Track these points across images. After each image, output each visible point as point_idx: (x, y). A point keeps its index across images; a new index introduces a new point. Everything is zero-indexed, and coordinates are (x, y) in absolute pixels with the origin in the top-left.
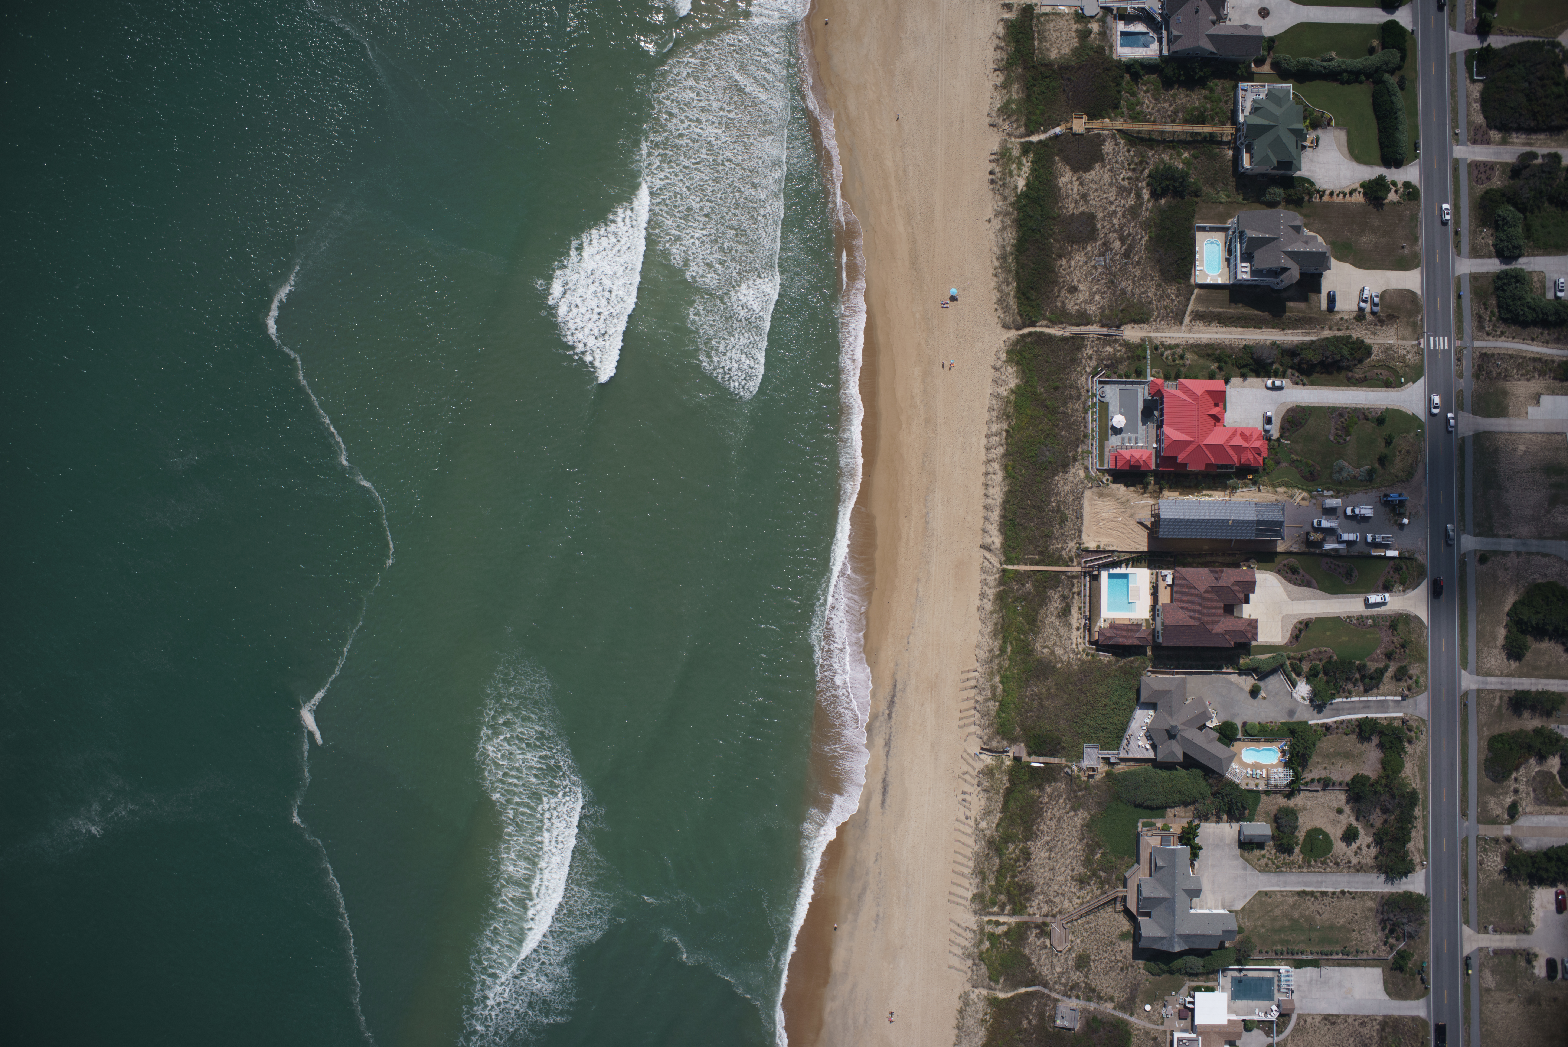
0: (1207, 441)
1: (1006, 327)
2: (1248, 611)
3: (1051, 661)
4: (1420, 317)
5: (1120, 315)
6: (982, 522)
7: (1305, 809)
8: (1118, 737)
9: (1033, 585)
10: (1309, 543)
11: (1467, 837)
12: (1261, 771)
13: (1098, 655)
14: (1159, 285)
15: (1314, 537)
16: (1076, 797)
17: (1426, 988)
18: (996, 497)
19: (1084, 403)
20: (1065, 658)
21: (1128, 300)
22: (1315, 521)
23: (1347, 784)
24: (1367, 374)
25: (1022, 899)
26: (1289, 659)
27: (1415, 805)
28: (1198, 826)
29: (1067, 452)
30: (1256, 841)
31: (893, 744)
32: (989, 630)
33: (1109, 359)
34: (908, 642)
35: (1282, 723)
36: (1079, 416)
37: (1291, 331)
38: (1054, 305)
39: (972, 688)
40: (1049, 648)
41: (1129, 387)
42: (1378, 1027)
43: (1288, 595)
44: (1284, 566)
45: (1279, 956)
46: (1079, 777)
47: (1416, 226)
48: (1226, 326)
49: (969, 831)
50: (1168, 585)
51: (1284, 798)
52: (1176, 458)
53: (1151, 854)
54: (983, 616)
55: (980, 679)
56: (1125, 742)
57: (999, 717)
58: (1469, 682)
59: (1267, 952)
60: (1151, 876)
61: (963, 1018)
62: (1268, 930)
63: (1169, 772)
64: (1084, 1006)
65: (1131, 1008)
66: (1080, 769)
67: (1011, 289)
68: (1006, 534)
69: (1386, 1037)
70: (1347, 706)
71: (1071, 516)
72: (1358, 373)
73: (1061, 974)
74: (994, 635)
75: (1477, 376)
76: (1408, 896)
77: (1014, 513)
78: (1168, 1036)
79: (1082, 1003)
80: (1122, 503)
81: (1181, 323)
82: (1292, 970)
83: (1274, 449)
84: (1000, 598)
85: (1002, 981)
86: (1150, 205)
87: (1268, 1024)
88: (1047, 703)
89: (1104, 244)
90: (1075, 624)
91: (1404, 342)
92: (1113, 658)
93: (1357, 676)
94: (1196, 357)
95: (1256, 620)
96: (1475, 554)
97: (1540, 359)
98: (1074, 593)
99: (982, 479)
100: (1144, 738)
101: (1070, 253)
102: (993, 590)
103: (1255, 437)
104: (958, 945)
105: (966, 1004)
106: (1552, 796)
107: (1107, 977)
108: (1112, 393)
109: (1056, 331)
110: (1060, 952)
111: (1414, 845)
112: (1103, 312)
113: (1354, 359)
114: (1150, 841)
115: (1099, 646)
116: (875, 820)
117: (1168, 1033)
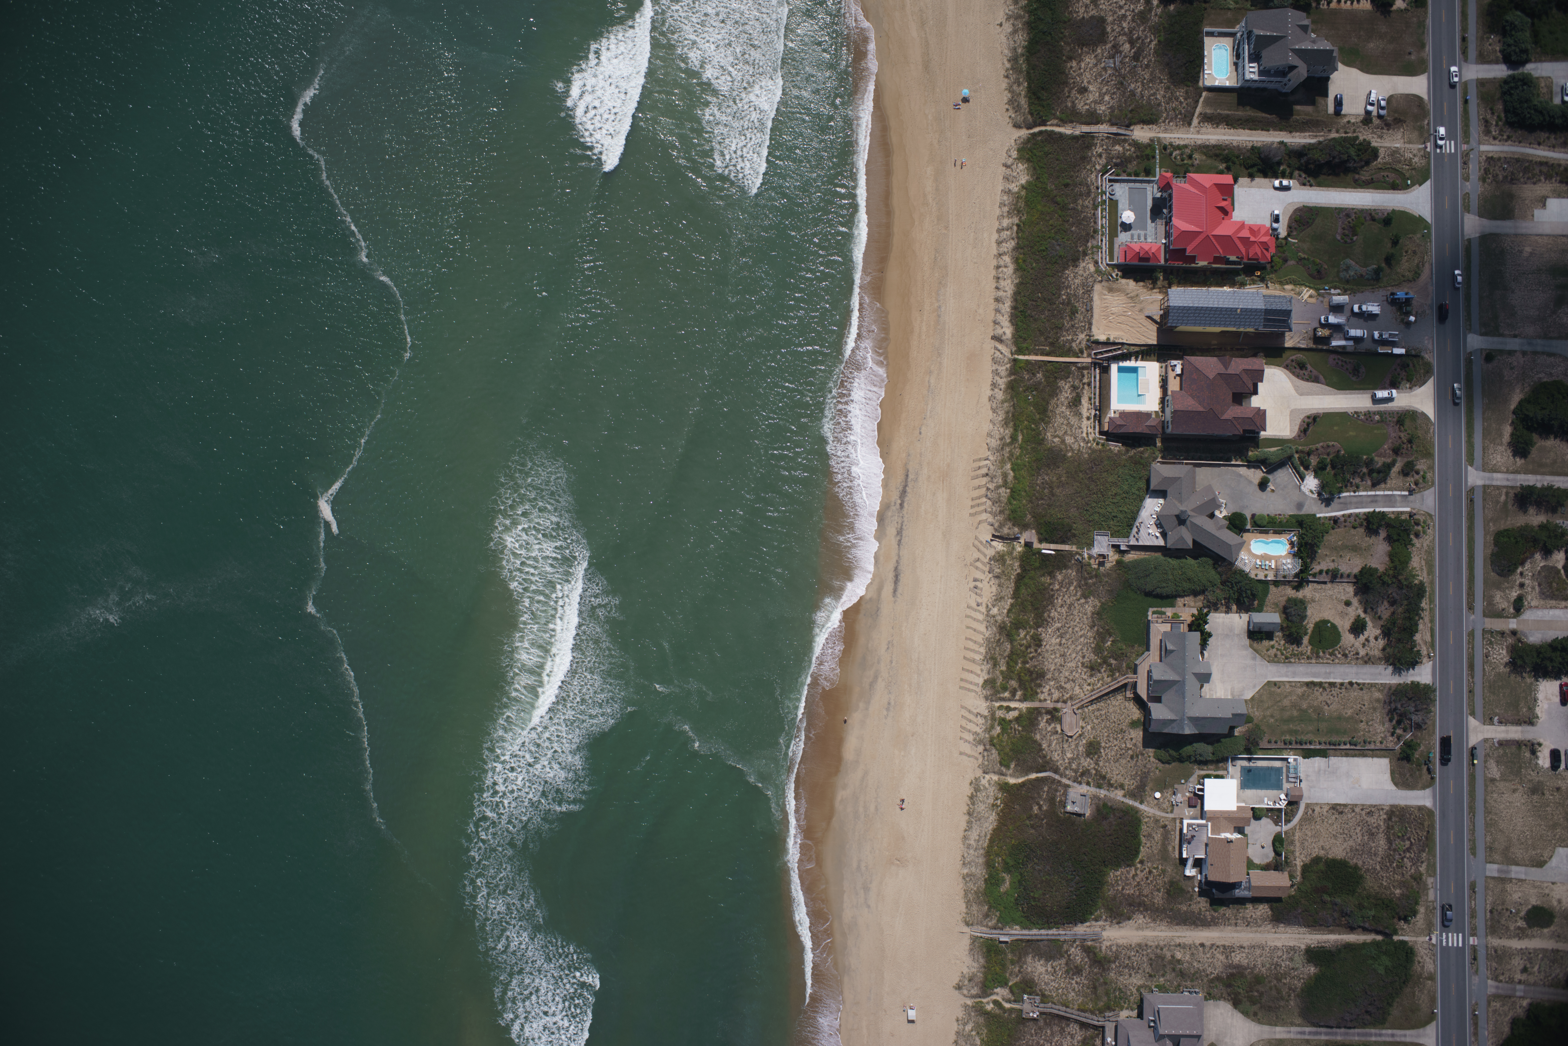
0: (1215, 233)
1: (1017, 126)
2: (1256, 402)
3: (1061, 450)
4: (1426, 122)
5: (1130, 115)
6: (993, 315)
7: (1314, 601)
8: (1128, 526)
9: (1044, 375)
10: (1317, 339)
11: (1473, 630)
12: (1270, 562)
13: (1108, 445)
14: (1168, 88)
15: (1321, 333)
16: (1086, 584)
17: (1432, 778)
18: (1007, 289)
19: (1094, 200)
20: (1076, 447)
21: (1137, 102)
22: (1322, 318)
23: (1355, 576)
24: (1373, 177)
25: (1033, 685)
26: (1297, 452)
27: (1423, 597)
28: (1207, 615)
29: (1077, 247)
30: (1264, 630)
31: (904, 533)
32: (1000, 419)
33: (1118, 157)
34: (920, 433)
35: (1290, 516)
36: (1089, 213)
37: (1298, 134)
38: (1064, 105)
39: (983, 476)
40: (1059, 437)
41: (1138, 185)
42: (1385, 816)
43: (1296, 390)
44: (1292, 361)
45: (1288, 746)
46: (1089, 565)
47: (1423, 32)
48: (1234, 128)
49: (981, 617)
50: (1178, 375)
51: (1293, 589)
52: (1185, 250)
53: (1161, 640)
54: (994, 405)
55: (992, 467)
56: (1135, 530)
57: (1010, 503)
58: (1475, 477)
59: (1276, 742)
60: (1161, 661)
61: (973, 804)
62: (1276, 720)
63: (1178, 561)
64: (1094, 793)
65: (1141, 796)
66: (1090, 557)
67: (1022, 89)
68: (1017, 325)
69: (1393, 826)
70: (1355, 500)
71: (1081, 309)
72: (1365, 175)
73: (1072, 760)
74: (1006, 423)
75: (1483, 179)
76: (1415, 685)
77: (1025, 305)
78: (1178, 824)
79: (1092, 790)
80: (1132, 298)
81: (1190, 124)
82: (1300, 759)
83: (1282, 247)
84: (1011, 387)
85: (1012, 766)
86: (1159, 11)
87: (1276, 813)
88: (1057, 491)
89: (1114, 47)
90: (1085, 414)
91: (1411, 146)
92: (1123, 448)
93: (1365, 470)
94: (1204, 157)
95: (1265, 411)
96: (1481, 353)
97: (1546, 163)
98: (1084, 384)
99: (994, 273)
100: (1154, 526)
101: (1080, 55)
102: (1005, 380)
103: (1263, 232)
104: (969, 731)
105: (977, 789)
106: (1557, 590)
107: (1117, 765)
108: (1121, 191)
109: (1066, 130)
110: (1071, 737)
111: (1422, 637)
112: (1113, 111)
113: (1361, 160)
114: (1159, 629)
115: (1110, 436)
116: (886, 608)
117: (1178, 821)
